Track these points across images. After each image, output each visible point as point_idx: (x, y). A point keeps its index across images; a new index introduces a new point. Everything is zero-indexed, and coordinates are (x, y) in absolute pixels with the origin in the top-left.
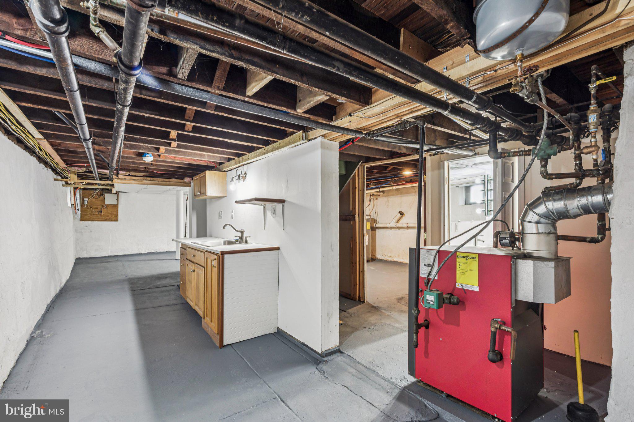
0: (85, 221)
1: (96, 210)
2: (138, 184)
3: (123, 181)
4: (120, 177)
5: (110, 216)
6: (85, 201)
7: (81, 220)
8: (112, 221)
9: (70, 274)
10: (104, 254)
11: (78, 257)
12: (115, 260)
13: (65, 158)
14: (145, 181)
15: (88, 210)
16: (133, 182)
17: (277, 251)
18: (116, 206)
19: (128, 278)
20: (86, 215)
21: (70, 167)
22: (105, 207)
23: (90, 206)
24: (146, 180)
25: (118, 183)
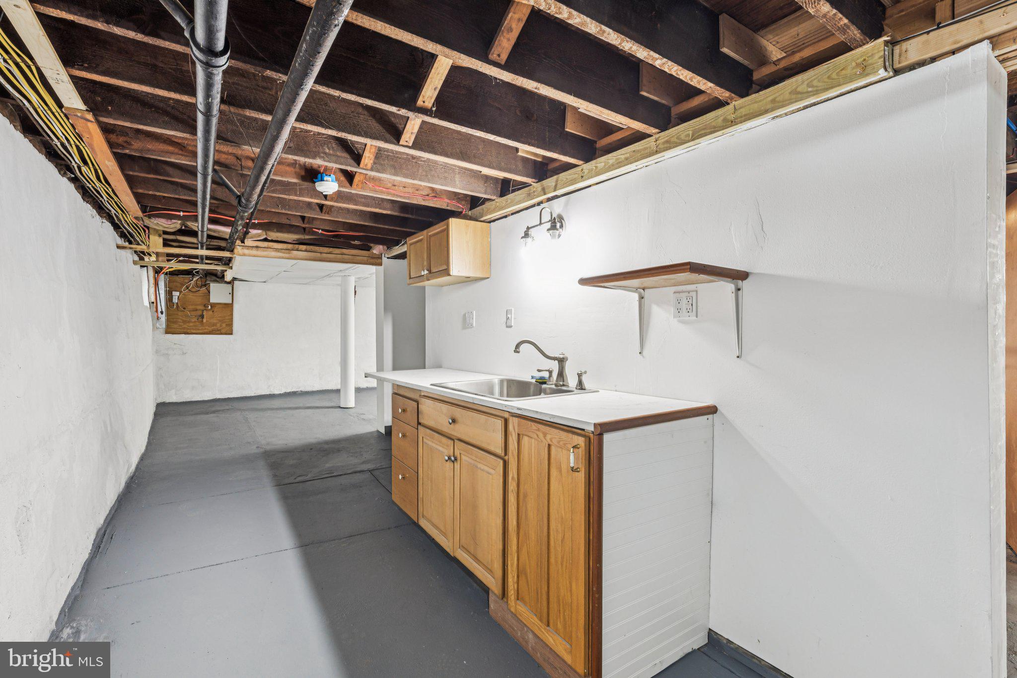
0: (173, 334)
1: (194, 313)
2: (283, 258)
3: (254, 252)
4: (248, 242)
5: (218, 325)
6: (174, 298)
7: (167, 332)
8: (221, 334)
9: (147, 440)
10: (207, 396)
11: (160, 400)
12: (227, 407)
13: (140, 191)
14: (295, 253)
15: (180, 313)
16: (273, 254)
17: (710, 416)
18: (229, 307)
19: (262, 450)
20: (175, 322)
21: (150, 217)
22: (210, 307)
23: (183, 306)
24: (297, 250)
25: (244, 255)
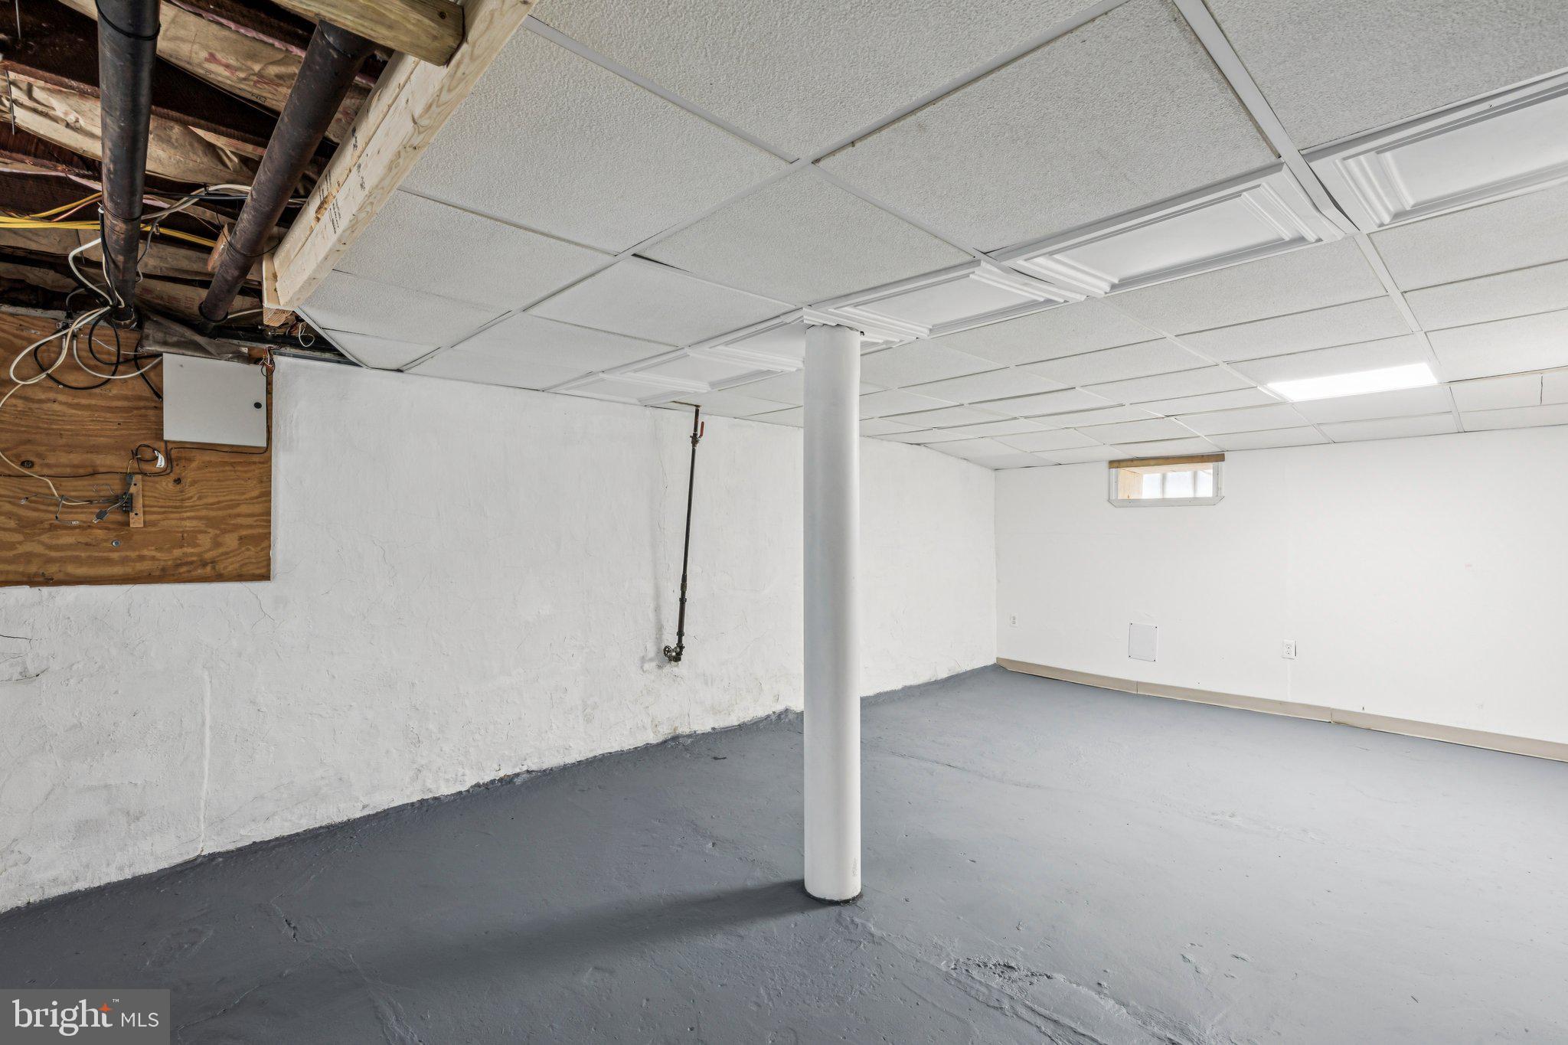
1: (80, 488)
5: (205, 540)
8: (220, 578)
18: (255, 463)
22: (161, 462)
